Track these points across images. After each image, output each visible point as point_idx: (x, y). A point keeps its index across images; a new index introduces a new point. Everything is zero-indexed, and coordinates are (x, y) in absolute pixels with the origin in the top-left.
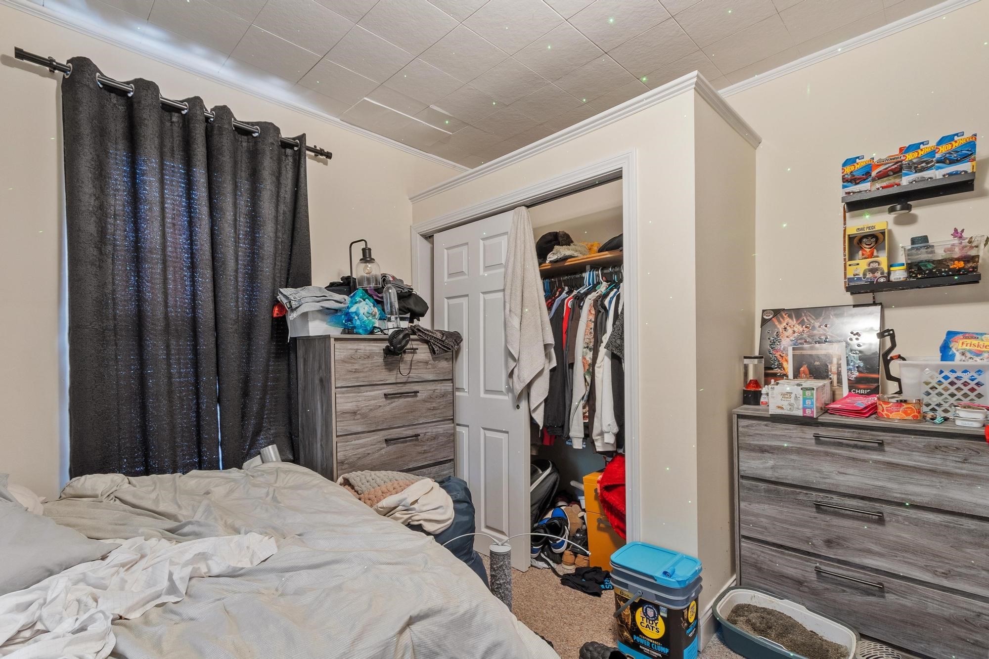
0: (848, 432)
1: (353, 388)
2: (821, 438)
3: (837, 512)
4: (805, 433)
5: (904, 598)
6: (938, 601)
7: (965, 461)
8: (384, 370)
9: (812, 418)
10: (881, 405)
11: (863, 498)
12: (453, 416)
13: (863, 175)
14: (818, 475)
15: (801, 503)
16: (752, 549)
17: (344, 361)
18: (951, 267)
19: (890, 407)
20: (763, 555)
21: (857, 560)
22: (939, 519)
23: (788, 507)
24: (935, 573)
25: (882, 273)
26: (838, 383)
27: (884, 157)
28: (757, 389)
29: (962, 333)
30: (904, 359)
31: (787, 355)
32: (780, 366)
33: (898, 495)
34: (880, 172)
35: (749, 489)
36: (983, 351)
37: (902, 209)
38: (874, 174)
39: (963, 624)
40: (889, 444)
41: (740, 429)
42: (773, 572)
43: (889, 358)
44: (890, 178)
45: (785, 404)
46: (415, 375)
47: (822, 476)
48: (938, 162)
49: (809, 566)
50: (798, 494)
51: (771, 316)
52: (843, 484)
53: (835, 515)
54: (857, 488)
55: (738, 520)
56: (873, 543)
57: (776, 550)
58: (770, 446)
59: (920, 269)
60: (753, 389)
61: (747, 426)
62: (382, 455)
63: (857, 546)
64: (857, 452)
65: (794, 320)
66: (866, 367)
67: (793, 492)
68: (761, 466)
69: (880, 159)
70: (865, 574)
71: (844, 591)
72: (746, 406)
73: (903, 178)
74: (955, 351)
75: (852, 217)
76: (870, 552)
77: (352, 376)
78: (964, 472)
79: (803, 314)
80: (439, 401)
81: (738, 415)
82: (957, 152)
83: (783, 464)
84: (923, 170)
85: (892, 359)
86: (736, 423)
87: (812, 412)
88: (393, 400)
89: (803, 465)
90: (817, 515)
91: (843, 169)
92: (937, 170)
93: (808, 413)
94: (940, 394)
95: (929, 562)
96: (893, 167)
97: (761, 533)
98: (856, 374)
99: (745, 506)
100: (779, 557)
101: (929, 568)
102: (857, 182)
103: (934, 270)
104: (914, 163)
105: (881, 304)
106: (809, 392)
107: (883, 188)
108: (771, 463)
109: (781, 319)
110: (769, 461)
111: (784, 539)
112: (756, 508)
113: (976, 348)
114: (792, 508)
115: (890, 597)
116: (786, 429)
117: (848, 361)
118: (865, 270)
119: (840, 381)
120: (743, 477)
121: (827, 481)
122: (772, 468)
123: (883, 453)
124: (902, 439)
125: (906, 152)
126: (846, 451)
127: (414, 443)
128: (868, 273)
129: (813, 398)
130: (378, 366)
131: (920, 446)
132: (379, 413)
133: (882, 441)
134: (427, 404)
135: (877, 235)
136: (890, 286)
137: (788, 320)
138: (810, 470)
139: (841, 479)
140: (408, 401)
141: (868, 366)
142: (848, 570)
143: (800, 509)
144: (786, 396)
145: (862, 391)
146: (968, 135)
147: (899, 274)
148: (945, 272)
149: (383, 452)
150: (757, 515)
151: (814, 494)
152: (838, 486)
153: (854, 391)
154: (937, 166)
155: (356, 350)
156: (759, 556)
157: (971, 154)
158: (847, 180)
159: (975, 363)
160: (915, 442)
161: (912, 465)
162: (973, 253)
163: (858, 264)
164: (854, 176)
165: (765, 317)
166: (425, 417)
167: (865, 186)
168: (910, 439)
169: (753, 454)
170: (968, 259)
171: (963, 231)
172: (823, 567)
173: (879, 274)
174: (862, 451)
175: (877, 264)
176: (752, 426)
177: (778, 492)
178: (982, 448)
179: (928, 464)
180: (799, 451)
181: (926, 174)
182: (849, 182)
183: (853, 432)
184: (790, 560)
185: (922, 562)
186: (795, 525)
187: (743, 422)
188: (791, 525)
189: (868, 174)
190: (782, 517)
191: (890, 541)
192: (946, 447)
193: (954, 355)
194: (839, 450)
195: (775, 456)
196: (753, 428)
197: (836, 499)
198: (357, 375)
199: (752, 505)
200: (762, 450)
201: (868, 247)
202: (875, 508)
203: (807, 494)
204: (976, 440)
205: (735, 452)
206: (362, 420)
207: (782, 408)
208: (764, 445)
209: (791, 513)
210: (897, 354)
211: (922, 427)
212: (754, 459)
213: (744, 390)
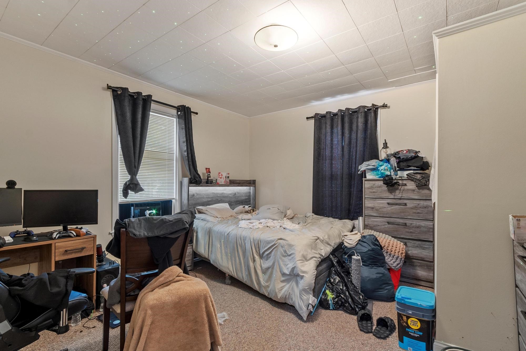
1: (373, 199)
8: (387, 193)
12: (433, 219)
17: (368, 188)
46: (405, 195)
62: (386, 228)
77: (372, 194)
80: (422, 209)
88: (392, 206)
127: (404, 226)
130: (385, 191)
132: (384, 210)
134: (413, 210)
140: (401, 207)
149: (386, 226)
155: (374, 184)
166: (411, 216)
198: (374, 194)
206: (376, 212)
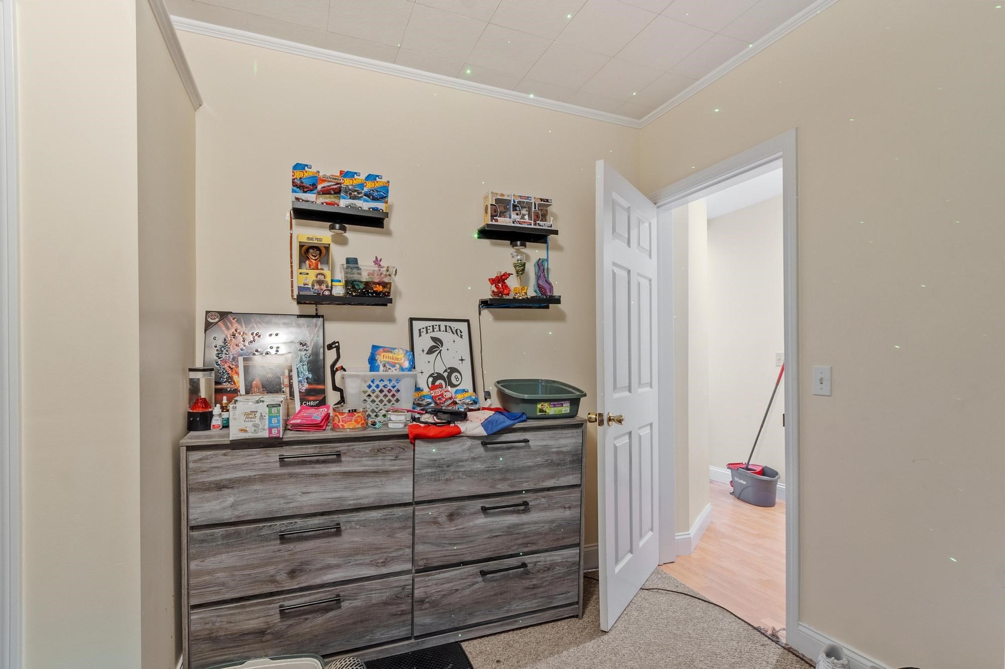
0: (312, 448)
2: (285, 459)
3: (301, 537)
4: (270, 456)
5: (354, 600)
6: (378, 589)
7: (396, 458)
9: (278, 438)
10: (337, 416)
11: (323, 514)
13: (310, 185)
14: (282, 501)
15: (265, 539)
16: (206, 618)
18: (375, 289)
19: (345, 417)
20: (219, 619)
21: (318, 581)
22: (380, 515)
23: (249, 549)
24: (377, 565)
25: (327, 286)
26: (290, 396)
27: (328, 174)
28: (207, 410)
29: (382, 347)
30: (345, 370)
31: (237, 366)
32: (230, 379)
33: (351, 502)
34: (324, 187)
35: (203, 541)
36: (396, 363)
37: (340, 229)
38: (319, 187)
39: (395, 601)
40: (345, 454)
41: (191, 465)
42: (231, 635)
43: (335, 369)
44: (332, 196)
45: (249, 426)
47: (286, 501)
48: (365, 195)
49: (273, 608)
50: (262, 529)
51: (217, 320)
52: (306, 504)
53: (299, 541)
54: (320, 505)
55: (186, 587)
56: (331, 557)
57: (236, 606)
58: (230, 480)
59: (353, 287)
60: (201, 411)
61: (200, 460)
63: (319, 566)
64: (319, 468)
65: (244, 326)
66: (314, 378)
67: (255, 529)
68: (218, 507)
69: (325, 175)
70: (325, 592)
71: (307, 619)
72: (192, 433)
73: (341, 200)
74: (380, 363)
75: (298, 225)
76: (329, 567)
78: (396, 468)
79: (253, 321)
81: (187, 446)
82: (378, 191)
83: (245, 498)
84: (355, 198)
85: (337, 370)
86: (185, 458)
87: (279, 432)
89: (267, 494)
90: (281, 547)
91: (293, 172)
92: (364, 202)
93: (275, 432)
94: (373, 401)
95: (373, 557)
96: (335, 187)
97: (217, 593)
98: (306, 386)
99: (197, 565)
100: (239, 613)
101: (373, 563)
102: (305, 190)
103: (364, 290)
104: (349, 190)
105: (322, 316)
106: (276, 409)
107: (327, 204)
108: (231, 500)
109: (229, 325)
110: (228, 499)
111: (246, 589)
112: (211, 562)
113: (392, 360)
114: (254, 548)
115: (345, 605)
116: (249, 455)
117: (298, 372)
118: (313, 281)
119: (292, 394)
120: (193, 528)
121: (291, 505)
122: (232, 506)
123: (340, 464)
124: (354, 447)
125: (344, 177)
126: (309, 468)
128: (315, 284)
129: (279, 416)
131: (367, 451)
133: (339, 451)
135: (321, 248)
136: (332, 300)
137: (236, 325)
138: (274, 498)
139: (304, 499)
141: (316, 377)
142: (310, 595)
143: (263, 546)
144: (251, 416)
145: (312, 403)
146: (384, 180)
147: (339, 290)
148: (371, 293)
150: (211, 572)
151: (278, 523)
152: (301, 507)
153: (305, 404)
154: (364, 199)
156: (213, 623)
157: (386, 197)
158: (296, 185)
159: (392, 373)
160: (365, 448)
161: (362, 470)
162: (386, 280)
163: (307, 274)
164: (302, 183)
165: (209, 320)
167: (311, 197)
168: (360, 446)
169: (208, 495)
170: (385, 285)
171: (381, 260)
172: (287, 603)
173: (325, 286)
174: (323, 465)
175: (323, 276)
176: (207, 459)
177: (238, 534)
178: (406, 445)
179: (374, 467)
180: (264, 478)
181: (359, 203)
182: (298, 188)
183: (315, 448)
184: (252, 611)
185: (367, 559)
186: (257, 567)
187: (195, 455)
188: (253, 568)
189: (314, 186)
190: (245, 563)
191: (345, 549)
192: (384, 449)
193: (378, 366)
194: (302, 468)
195: (236, 491)
196: (209, 461)
197: (300, 523)
199: (206, 561)
200: (220, 486)
201: (314, 258)
202: (333, 521)
203: (271, 526)
204: (403, 439)
205: (184, 497)
207: (245, 431)
208: (222, 480)
209: (254, 554)
210: (340, 365)
211: (369, 433)
212: (208, 501)
213: (189, 412)
